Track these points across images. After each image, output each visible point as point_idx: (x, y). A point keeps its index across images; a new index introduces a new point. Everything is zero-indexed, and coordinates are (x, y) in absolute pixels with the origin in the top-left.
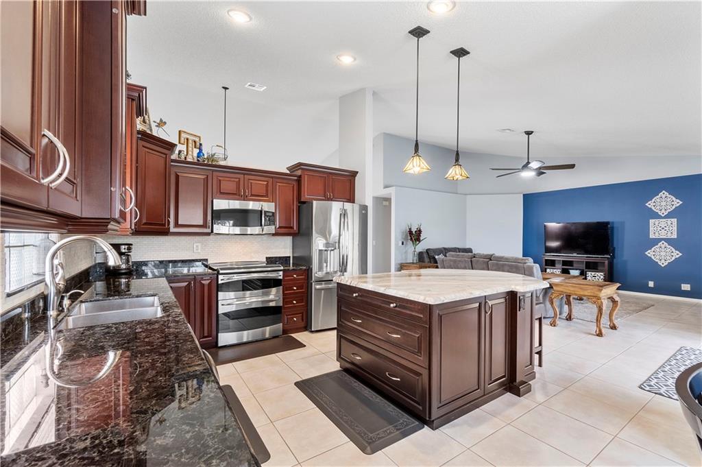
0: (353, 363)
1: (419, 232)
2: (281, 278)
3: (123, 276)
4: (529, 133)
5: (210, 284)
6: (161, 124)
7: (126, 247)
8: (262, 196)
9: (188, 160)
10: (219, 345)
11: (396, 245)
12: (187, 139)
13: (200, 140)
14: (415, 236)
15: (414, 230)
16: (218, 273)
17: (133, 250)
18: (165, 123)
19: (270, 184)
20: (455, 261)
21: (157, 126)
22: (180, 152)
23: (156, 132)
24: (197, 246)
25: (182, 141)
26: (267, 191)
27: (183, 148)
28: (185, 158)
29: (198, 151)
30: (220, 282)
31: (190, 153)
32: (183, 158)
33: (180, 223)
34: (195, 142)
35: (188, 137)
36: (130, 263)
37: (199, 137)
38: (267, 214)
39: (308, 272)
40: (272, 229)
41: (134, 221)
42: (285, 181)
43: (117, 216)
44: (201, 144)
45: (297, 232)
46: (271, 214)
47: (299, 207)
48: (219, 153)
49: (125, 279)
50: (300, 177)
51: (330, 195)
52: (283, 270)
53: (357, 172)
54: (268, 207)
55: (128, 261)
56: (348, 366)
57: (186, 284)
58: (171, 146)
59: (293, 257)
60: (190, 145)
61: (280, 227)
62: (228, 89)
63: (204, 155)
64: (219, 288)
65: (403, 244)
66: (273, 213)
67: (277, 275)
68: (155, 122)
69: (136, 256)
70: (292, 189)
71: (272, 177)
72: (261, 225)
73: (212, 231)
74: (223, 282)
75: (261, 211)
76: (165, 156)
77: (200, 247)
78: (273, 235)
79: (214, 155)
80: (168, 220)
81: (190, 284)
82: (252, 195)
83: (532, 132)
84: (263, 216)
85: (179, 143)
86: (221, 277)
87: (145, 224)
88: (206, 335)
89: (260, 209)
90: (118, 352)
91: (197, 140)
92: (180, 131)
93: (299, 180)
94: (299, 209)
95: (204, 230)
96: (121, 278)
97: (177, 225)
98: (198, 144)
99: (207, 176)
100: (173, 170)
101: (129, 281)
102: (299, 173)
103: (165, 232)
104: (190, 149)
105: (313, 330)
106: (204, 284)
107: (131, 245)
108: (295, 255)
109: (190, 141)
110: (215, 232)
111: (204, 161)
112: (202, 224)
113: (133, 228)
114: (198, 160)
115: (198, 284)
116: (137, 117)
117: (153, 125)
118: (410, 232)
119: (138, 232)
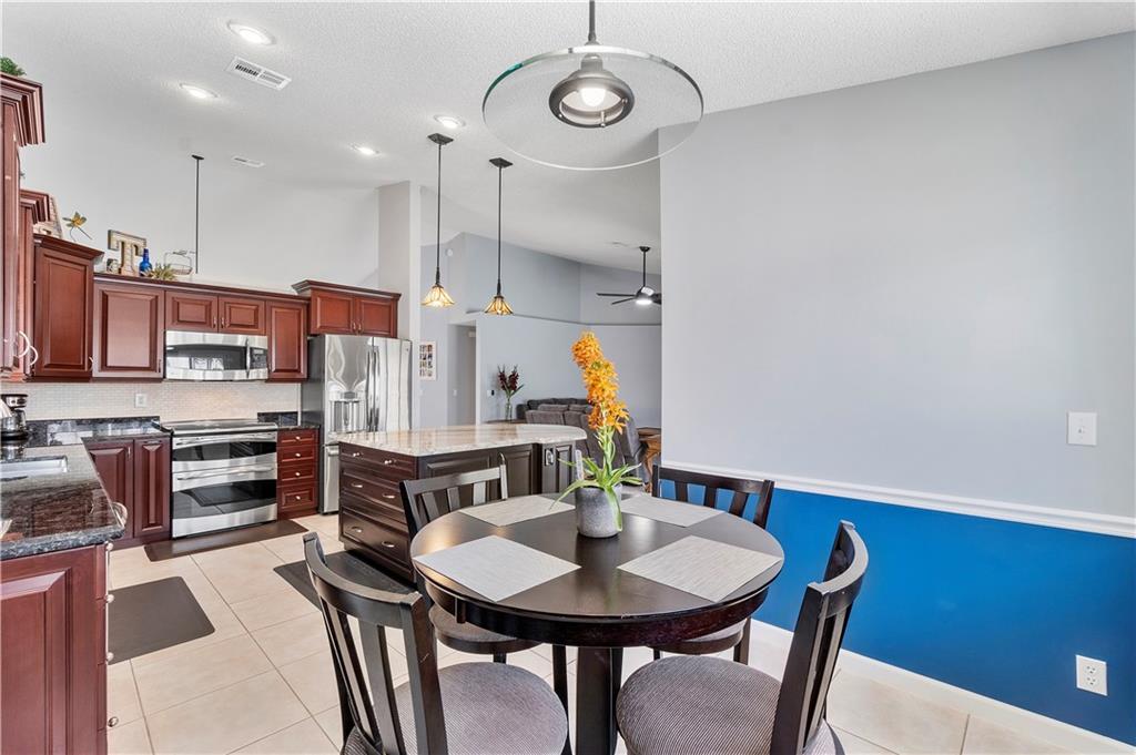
0: (362, 544)
1: (514, 377)
2: (275, 440)
3: (12, 442)
4: (645, 250)
5: (157, 451)
6: (77, 221)
7: (16, 399)
8: (248, 326)
9: (124, 273)
10: (174, 536)
11: (483, 395)
12: (123, 243)
13: (145, 244)
14: (508, 383)
15: (508, 374)
16: (172, 435)
17: (27, 404)
18: (84, 219)
19: (261, 310)
20: (545, 416)
21: (69, 225)
22: (110, 262)
23: (68, 235)
24: (141, 398)
25: (114, 244)
26: (256, 319)
27: (117, 256)
28: (120, 270)
29: (141, 259)
30: (175, 447)
31: (127, 262)
32: (115, 271)
33: (109, 364)
34: (136, 246)
35: (124, 239)
36: (24, 423)
37: (144, 240)
38: (256, 352)
39: (320, 431)
40: (262, 373)
41: (29, 364)
42: (285, 305)
43: (10, 365)
44: (146, 251)
45: (306, 376)
46: (261, 352)
47: (309, 342)
48: (176, 263)
49: (14, 445)
50: (309, 299)
51: (357, 326)
52: (279, 431)
53: (400, 295)
54: (258, 342)
55: (19, 420)
56: (354, 546)
57: (120, 450)
58: (94, 255)
59: (303, 413)
60: (128, 251)
61: (277, 371)
62: (202, 159)
63: (151, 267)
64: (175, 455)
65: (493, 393)
66: (265, 351)
67: (270, 437)
68: (65, 219)
69: (32, 413)
70: (296, 316)
71: (265, 300)
72: (246, 368)
73: (164, 377)
74: (179, 447)
75: (245, 348)
76: (83, 268)
77: (145, 400)
78: (267, 381)
79: (169, 265)
80: (90, 361)
81: (125, 450)
82: (231, 325)
83: (649, 249)
84: (248, 354)
85: (109, 248)
86: (175, 440)
87: (47, 366)
88: (152, 522)
89: (244, 345)
90: (6, 522)
91: (140, 243)
92: (109, 232)
93: (308, 305)
94: (309, 345)
95: (152, 373)
96: (7, 445)
97: (104, 366)
98: (141, 250)
99: (157, 297)
100: (98, 289)
101: (21, 450)
102: (308, 293)
103: (86, 378)
104: (127, 257)
105: (325, 511)
106: (148, 451)
107: (26, 396)
108: (305, 410)
109: (128, 246)
110: (168, 376)
111: (150, 276)
112: (147, 365)
113: (28, 372)
114: (142, 275)
115: (138, 452)
116: (35, 222)
117: (63, 224)
118: (502, 377)
119: (36, 377)
